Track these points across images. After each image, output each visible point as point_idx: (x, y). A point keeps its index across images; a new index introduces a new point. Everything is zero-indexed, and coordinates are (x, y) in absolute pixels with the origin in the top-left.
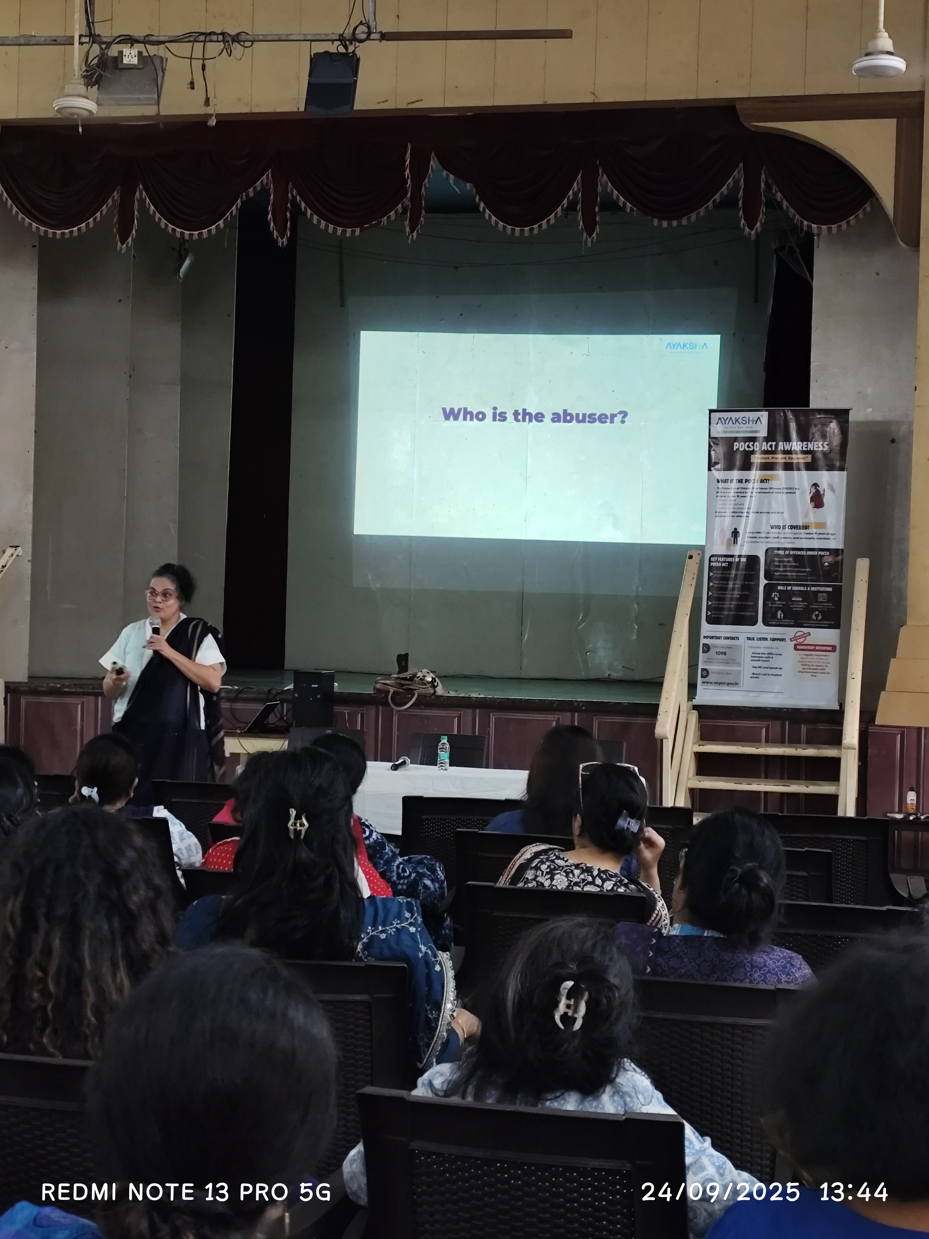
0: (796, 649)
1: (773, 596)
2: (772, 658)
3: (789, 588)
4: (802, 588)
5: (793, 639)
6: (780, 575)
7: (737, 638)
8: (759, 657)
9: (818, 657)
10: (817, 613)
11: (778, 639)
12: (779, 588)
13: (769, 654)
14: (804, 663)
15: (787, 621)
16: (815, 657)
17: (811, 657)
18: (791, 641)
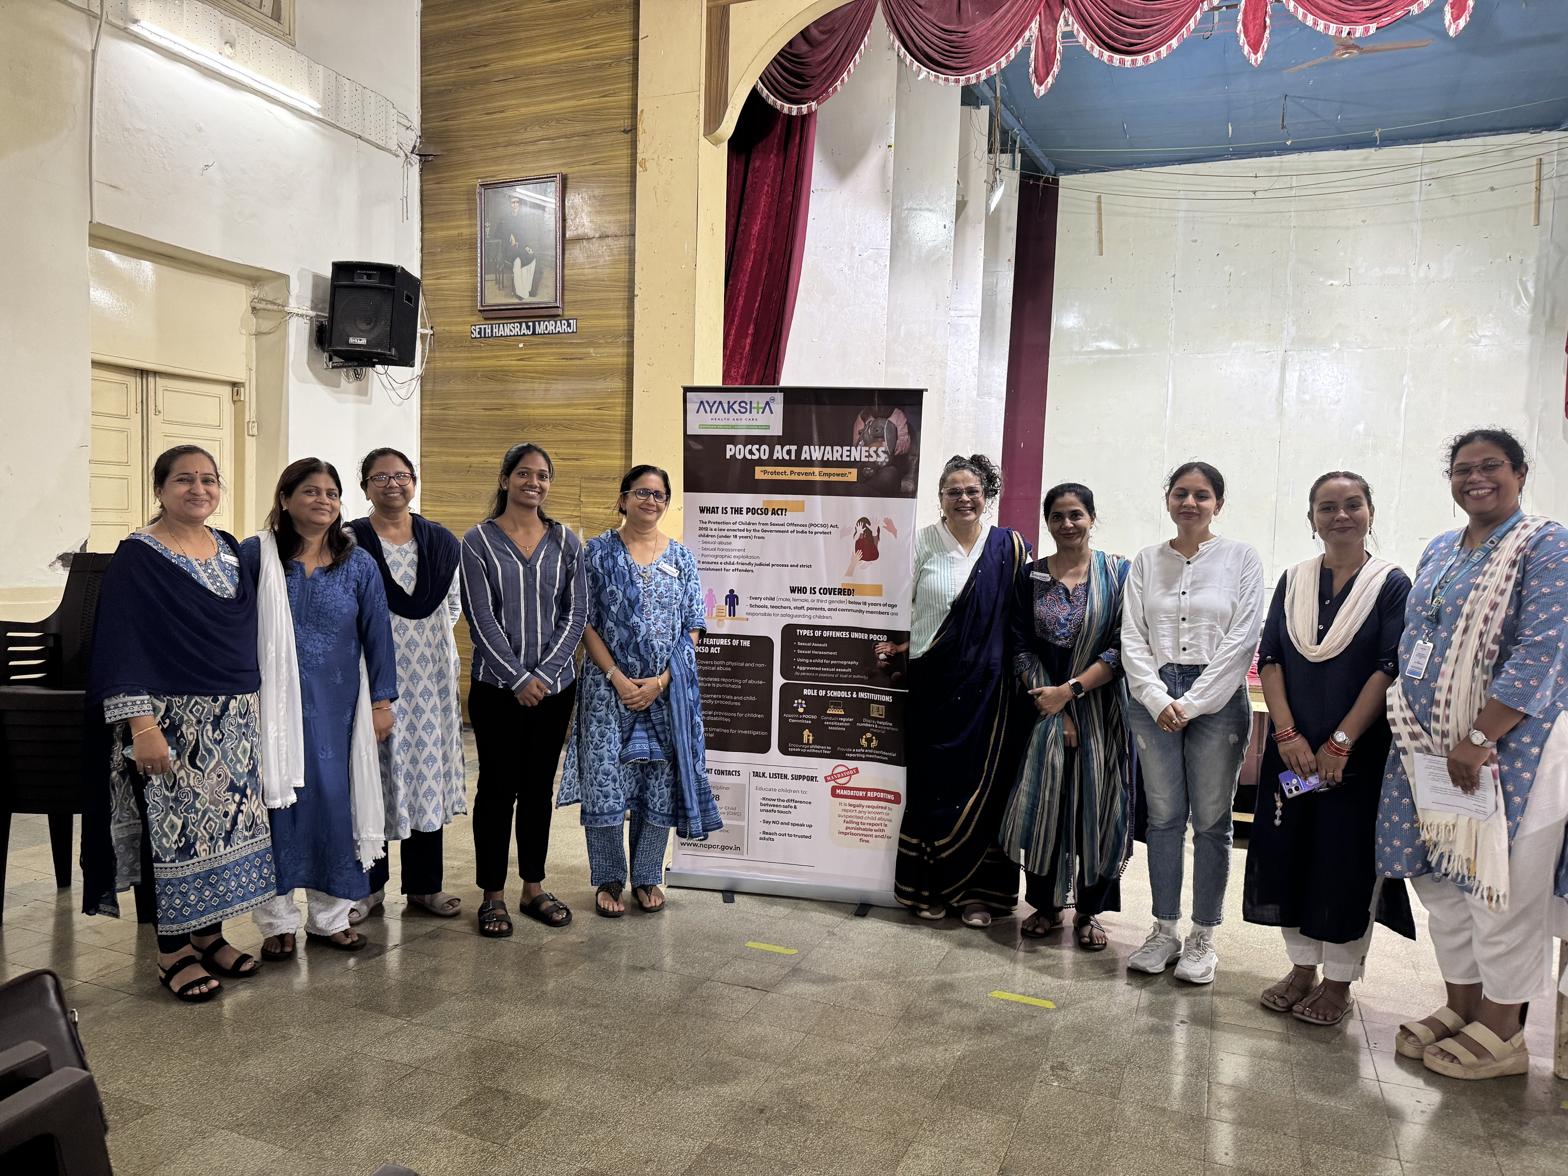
0: (834, 794)
1: (795, 705)
2: (795, 807)
3: (822, 693)
4: (843, 694)
5: (829, 778)
6: (806, 671)
7: (738, 773)
8: (774, 806)
9: (871, 810)
10: (869, 735)
11: (804, 777)
12: (805, 692)
13: (788, 801)
14: (848, 819)
15: (819, 747)
16: (865, 809)
17: (860, 809)
18: (827, 781)
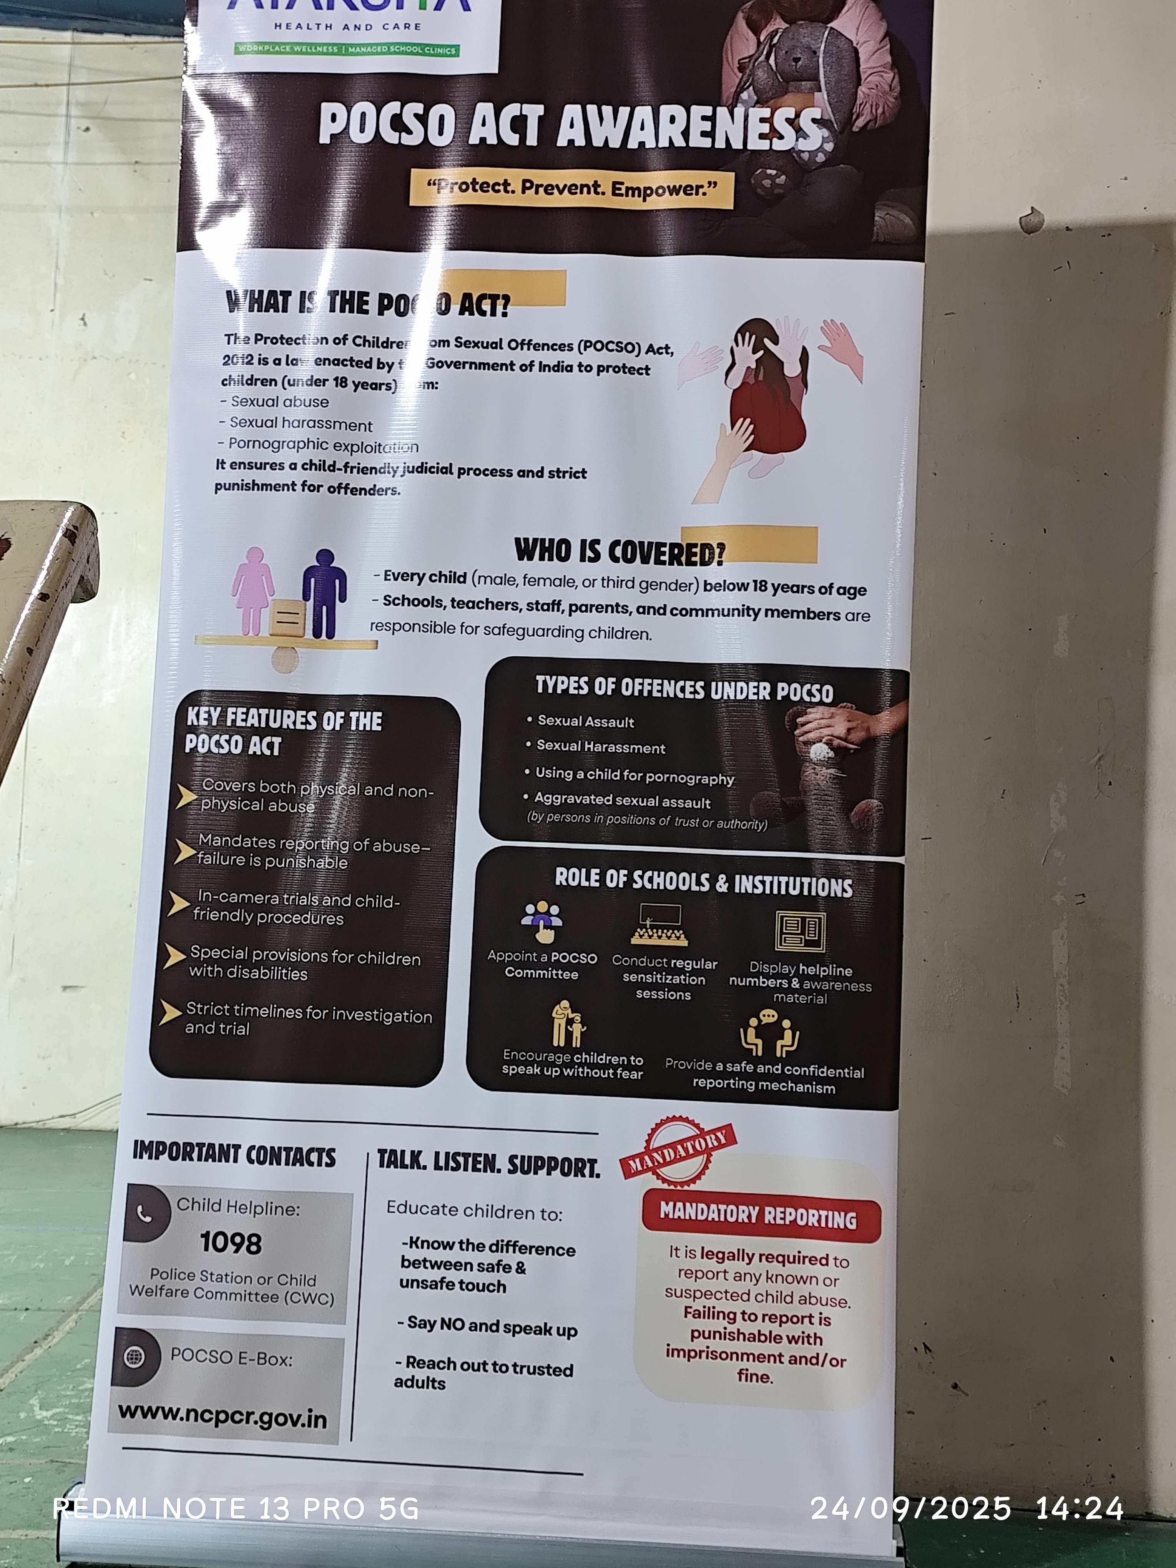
0: (652, 1219)
1: (527, 921)
2: (521, 1269)
3: (616, 878)
4: (686, 881)
5: (636, 1165)
6: (565, 808)
7: (327, 1157)
8: (447, 1265)
9: (775, 1268)
10: (769, 1016)
11: (551, 1164)
12: (562, 876)
13: (497, 1247)
14: (698, 1305)
15: (603, 1059)
16: (758, 1267)
17: (740, 1266)
18: (628, 1173)
